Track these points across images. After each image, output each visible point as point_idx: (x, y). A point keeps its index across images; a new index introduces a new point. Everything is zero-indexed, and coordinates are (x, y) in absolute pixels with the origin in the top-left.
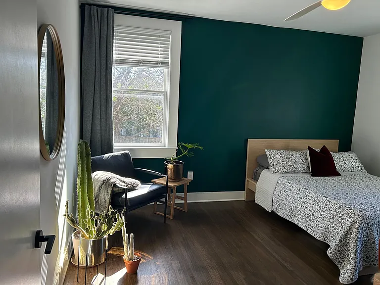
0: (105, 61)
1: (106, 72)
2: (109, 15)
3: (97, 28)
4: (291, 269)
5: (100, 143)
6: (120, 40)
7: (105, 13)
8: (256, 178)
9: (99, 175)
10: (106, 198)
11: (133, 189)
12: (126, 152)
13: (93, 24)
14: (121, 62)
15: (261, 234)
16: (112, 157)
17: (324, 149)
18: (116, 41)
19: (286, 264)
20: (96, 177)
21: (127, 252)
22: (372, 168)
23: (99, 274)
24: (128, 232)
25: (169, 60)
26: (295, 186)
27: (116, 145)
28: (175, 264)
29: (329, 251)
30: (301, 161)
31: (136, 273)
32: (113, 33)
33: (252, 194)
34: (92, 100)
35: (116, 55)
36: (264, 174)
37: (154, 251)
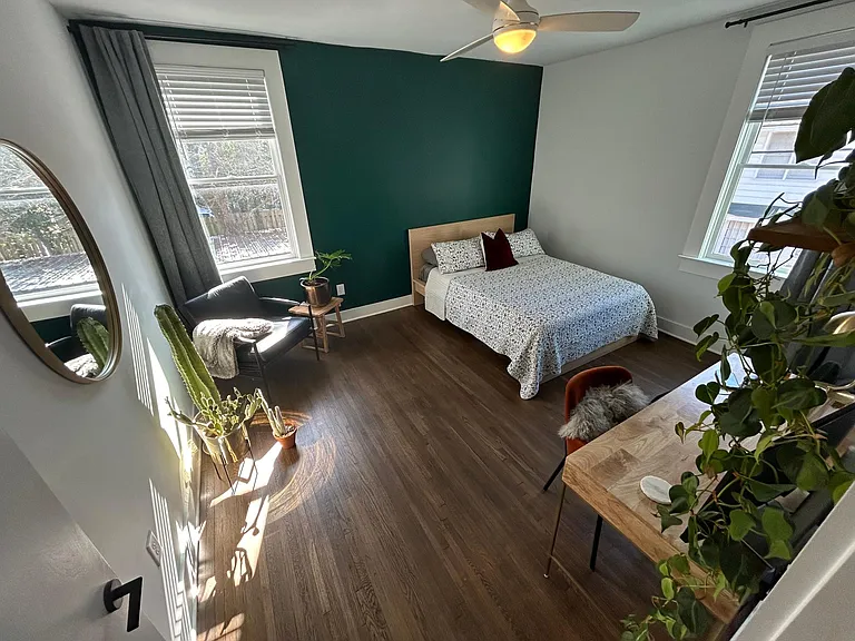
0: (159, 138)
1: (168, 157)
2: (136, 46)
3: (120, 75)
4: (471, 392)
5: (196, 272)
6: (174, 92)
7: (128, 41)
8: (423, 279)
9: (209, 328)
10: (229, 358)
11: (264, 334)
12: (241, 278)
13: (110, 68)
14: (191, 135)
15: (436, 350)
16: (220, 292)
17: (500, 234)
18: (169, 96)
19: (466, 388)
20: (205, 333)
21: (276, 426)
22: (551, 248)
23: (247, 460)
24: (272, 406)
25: (273, 122)
26: (470, 291)
27: (222, 269)
28: (341, 420)
29: (509, 368)
30: (473, 252)
31: (295, 445)
32: (156, 80)
33: (420, 299)
34: (160, 210)
35: (176, 123)
36: (433, 273)
37: (312, 406)
